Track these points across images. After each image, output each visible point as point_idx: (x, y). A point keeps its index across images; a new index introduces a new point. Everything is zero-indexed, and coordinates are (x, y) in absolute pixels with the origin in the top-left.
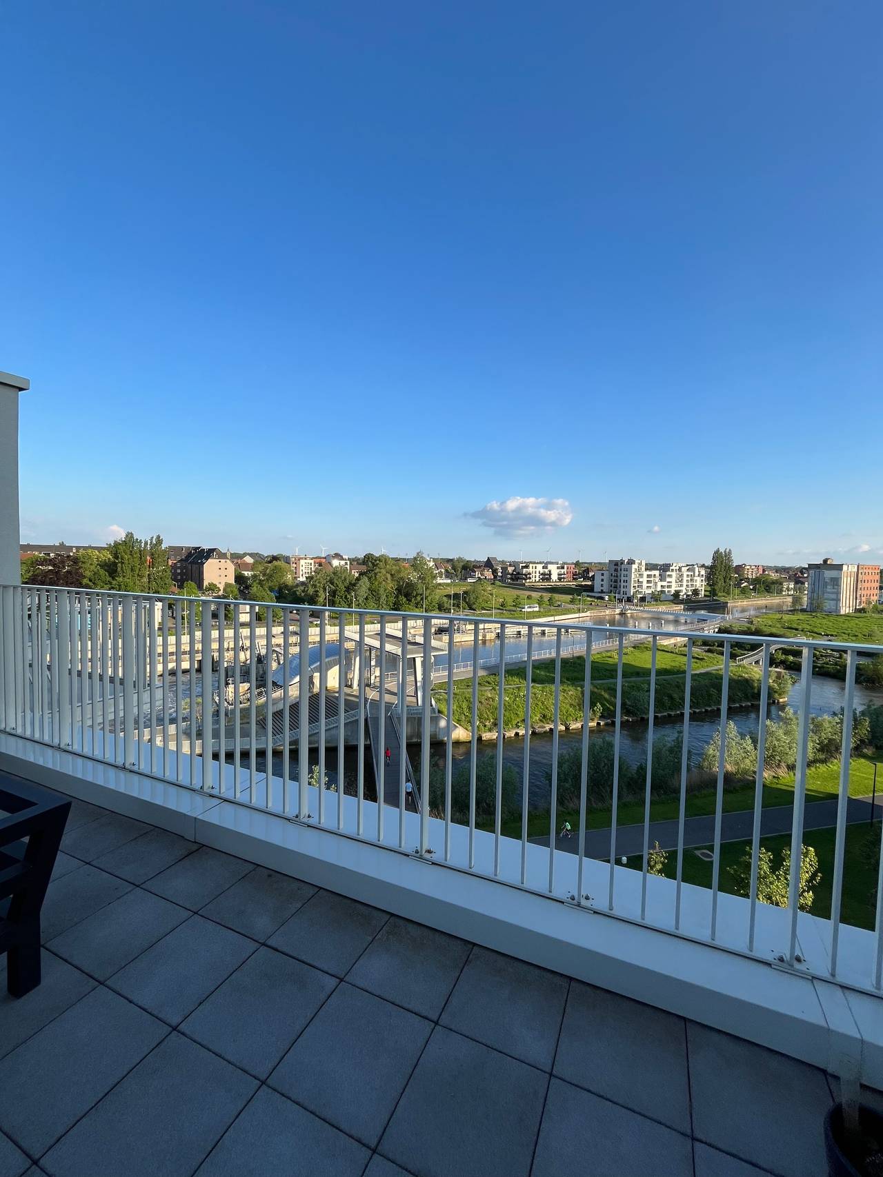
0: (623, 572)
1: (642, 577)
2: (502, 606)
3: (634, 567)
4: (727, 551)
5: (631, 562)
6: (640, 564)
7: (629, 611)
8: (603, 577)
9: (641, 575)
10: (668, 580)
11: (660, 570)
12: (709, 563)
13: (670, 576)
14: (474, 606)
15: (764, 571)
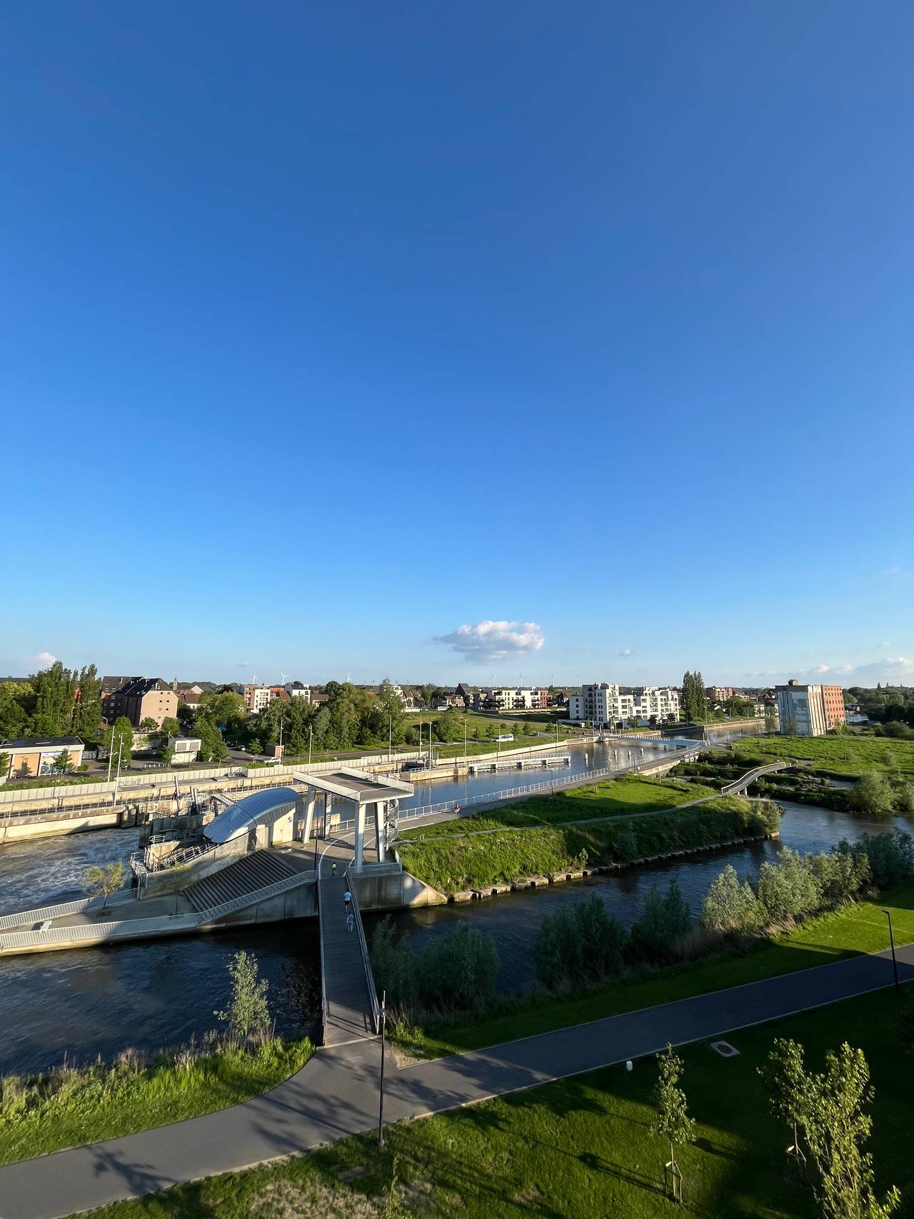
0: (597, 698)
1: (617, 702)
2: (474, 736)
3: (608, 691)
4: (697, 673)
5: (605, 687)
6: (614, 688)
7: (607, 739)
8: (577, 703)
9: (616, 700)
10: (643, 704)
11: (634, 694)
12: (680, 685)
13: (644, 700)
14: (445, 738)
15: (734, 693)
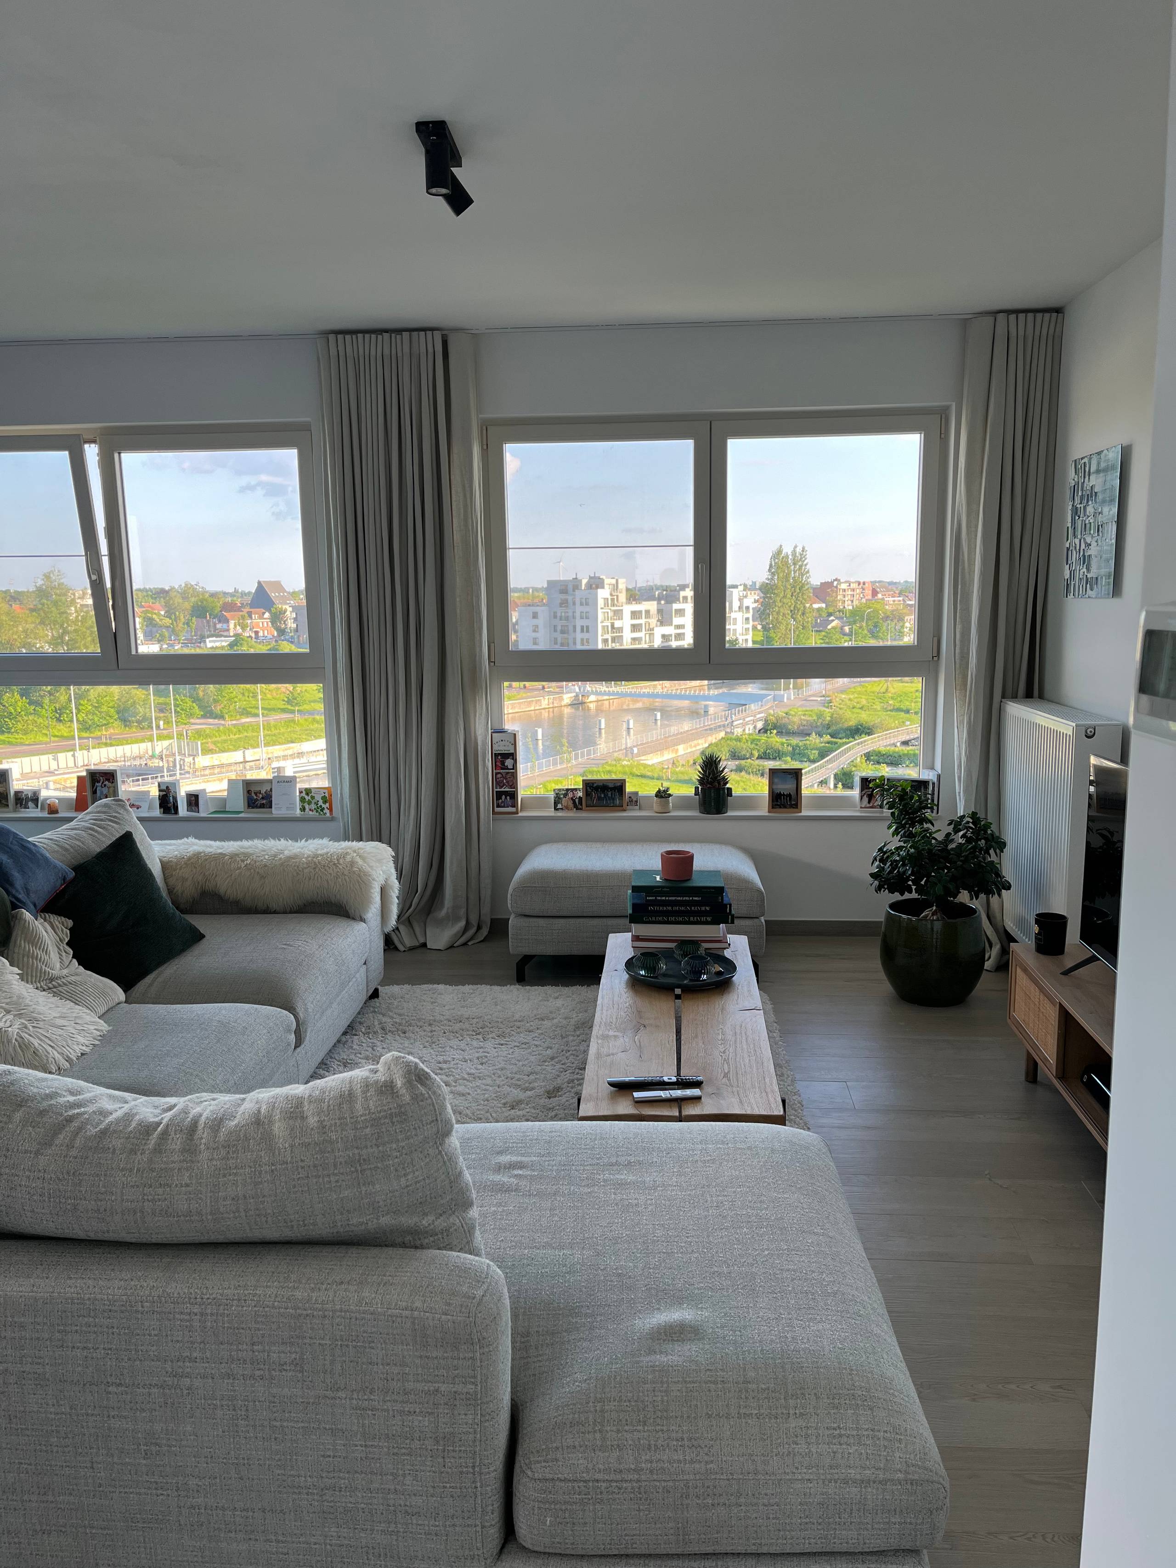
0: (579, 609)
1: (621, 618)
3: (603, 594)
5: (596, 583)
6: (616, 587)
8: (535, 621)
9: (618, 614)
10: (677, 621)
11: (659, 600)
13: (681, 612)
15: (875, 593)
